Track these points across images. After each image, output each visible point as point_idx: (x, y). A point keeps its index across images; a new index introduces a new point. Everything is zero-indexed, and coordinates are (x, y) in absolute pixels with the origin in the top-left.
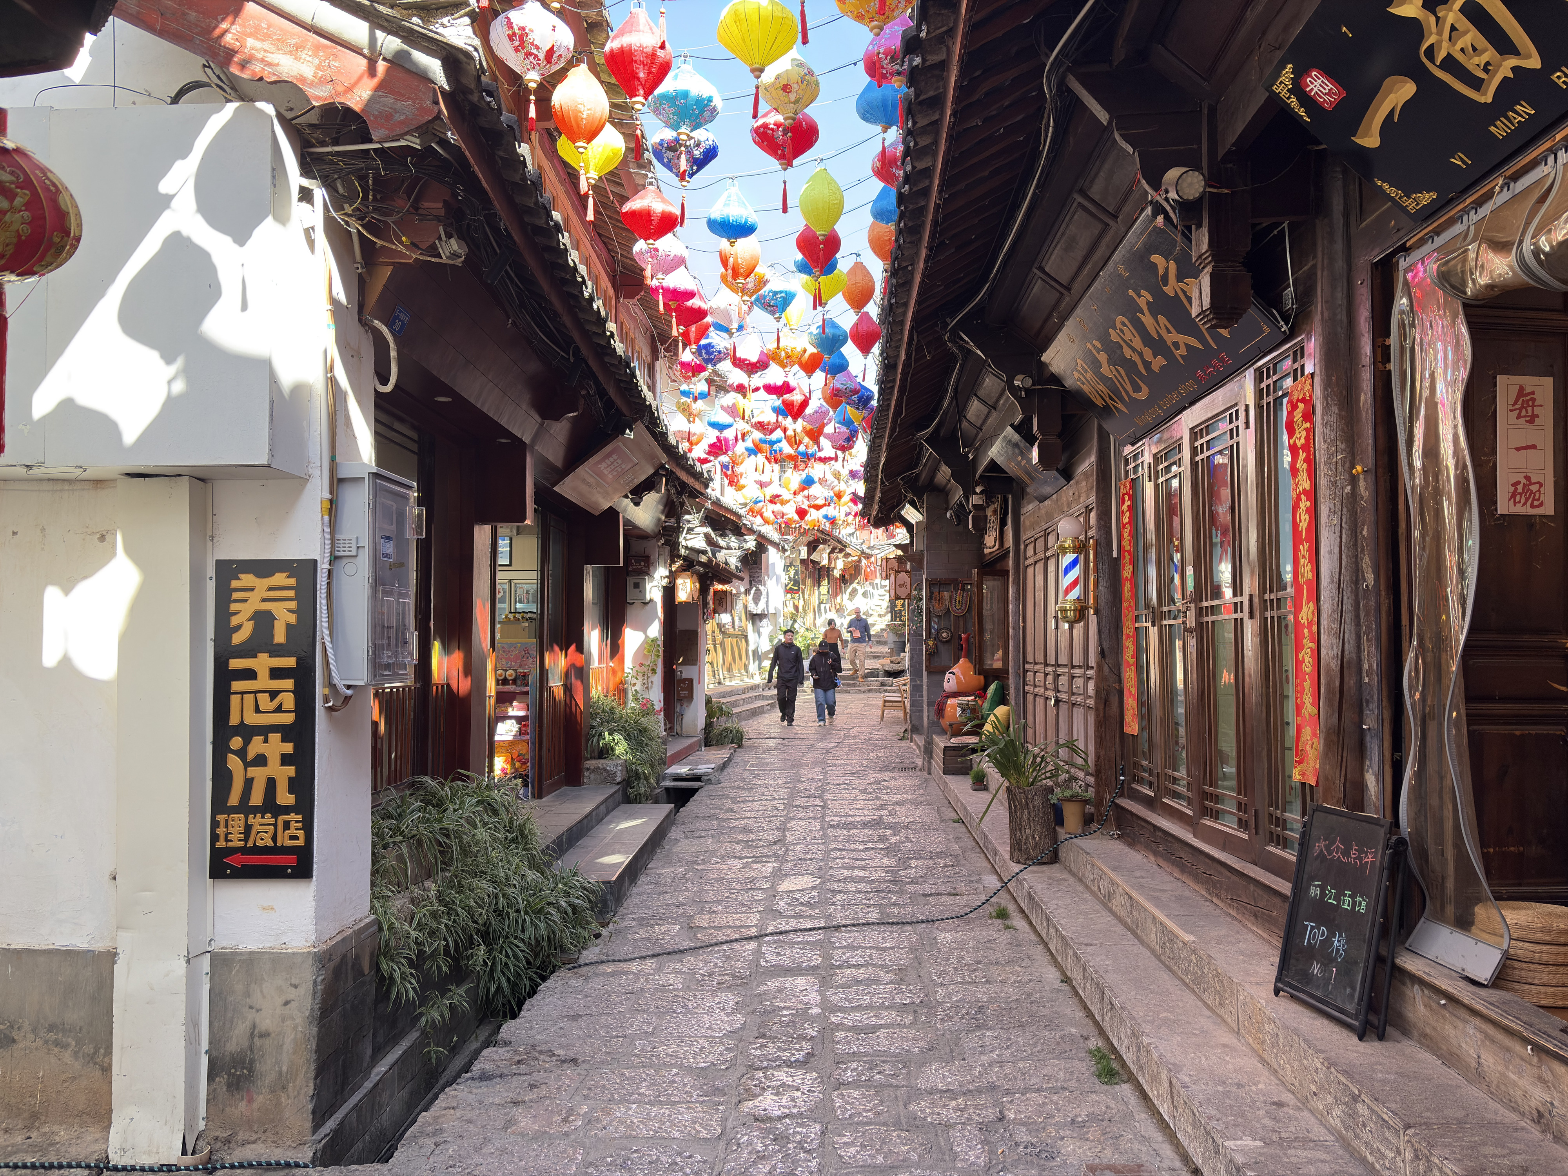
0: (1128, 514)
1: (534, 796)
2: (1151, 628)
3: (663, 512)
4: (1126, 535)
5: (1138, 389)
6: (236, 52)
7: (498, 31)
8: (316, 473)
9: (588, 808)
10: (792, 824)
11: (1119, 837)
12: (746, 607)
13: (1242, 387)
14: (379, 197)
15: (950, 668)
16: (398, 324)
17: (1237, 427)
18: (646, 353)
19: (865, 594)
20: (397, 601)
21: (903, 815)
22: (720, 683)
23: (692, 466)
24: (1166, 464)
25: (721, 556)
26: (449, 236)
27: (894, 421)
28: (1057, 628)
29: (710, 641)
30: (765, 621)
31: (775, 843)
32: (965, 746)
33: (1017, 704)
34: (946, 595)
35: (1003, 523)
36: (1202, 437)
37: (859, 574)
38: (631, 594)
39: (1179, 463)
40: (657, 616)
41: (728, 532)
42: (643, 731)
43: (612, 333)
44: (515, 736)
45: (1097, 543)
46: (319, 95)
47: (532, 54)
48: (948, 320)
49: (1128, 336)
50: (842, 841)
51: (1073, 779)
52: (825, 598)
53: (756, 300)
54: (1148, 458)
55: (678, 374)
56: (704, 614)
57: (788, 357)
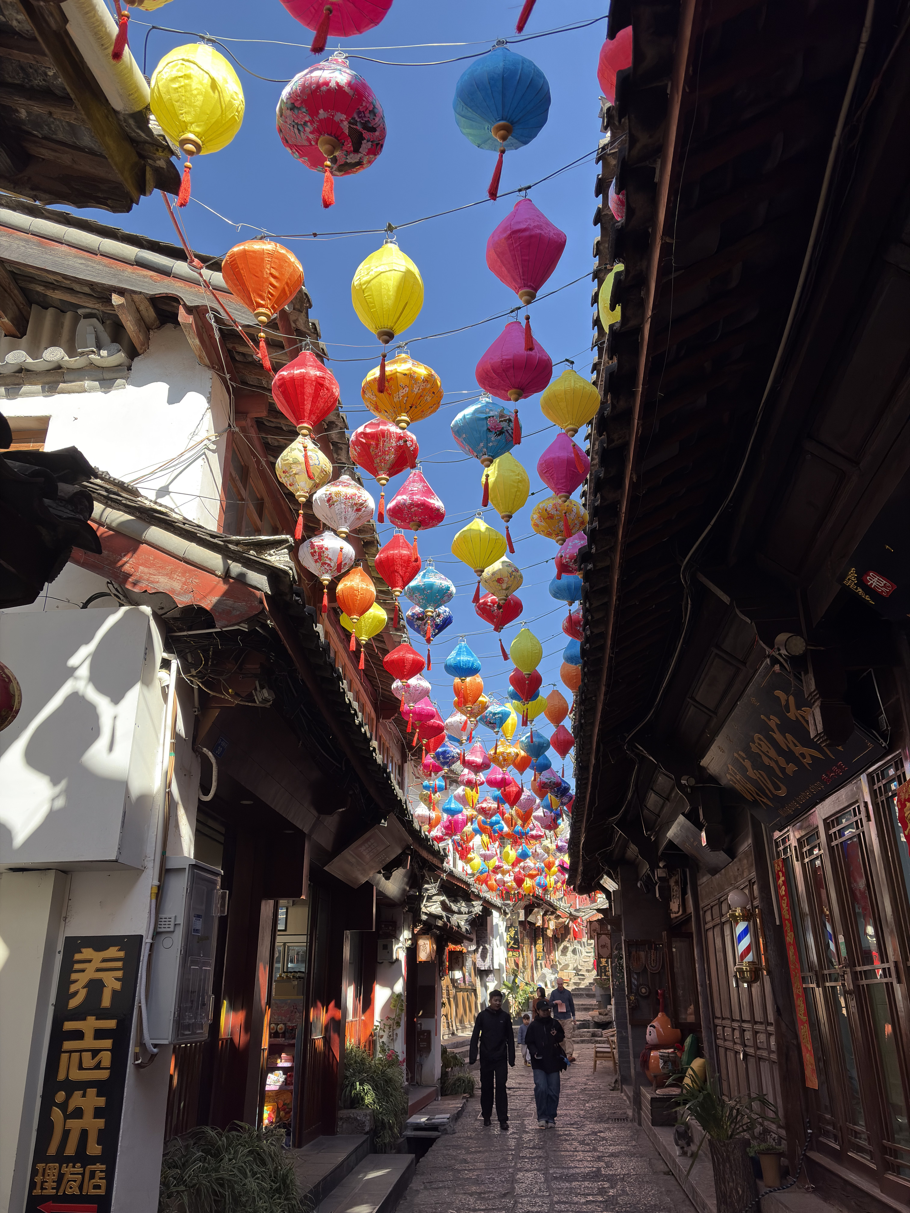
0: (783, 888)
1: (294, 1146)
2: (817, 989)
3: (407, 884)
4: (784, 905)
5: (778, 788)
6: (131, 575)
7: (304, 552)
8: (149, 864)
9: (341, 1157)
10: (520, 1175)
11: (815, 1191)
12: (474, 964)
13: (859, 788)
14: (215, 662)
15: (651, 1021)
16: (220, 749)
17: (861, 819)
18: (397, 758)
19: (574, 952)
20: (201, 968)
21: (619, 1167)
22: (453, 1034)
23: (432, 846)
24: (808, 848)
25: (455, 919)
26: (262, 687)
27: (590, 809)
28: (737, 986)
29: (445, 995)
30: (491, 976)
31: (505, 1195)
32: (668, 1098)
33: (711, 1057)
34: (642, 954)
35: (684, 893)
36: (834, 827)
37: (569, 933)
38: (381, 953)
39: (819, 846)
40: (400, 974)
41: (459, 898)
42: (389, 1081)
43: (374, 749)
44: (281, 1087)
45: (761, 911)
46: (183, 600)
47: (326, 563)
48: (626, 735)
49: (765, 748)
50: (565, 1194)
51: (766, 1131)
52: (541, 954)
53: (480, 719)
54: (793, 842)
55: (421, 772)
56: (440, 971)
57: (505, 760)
